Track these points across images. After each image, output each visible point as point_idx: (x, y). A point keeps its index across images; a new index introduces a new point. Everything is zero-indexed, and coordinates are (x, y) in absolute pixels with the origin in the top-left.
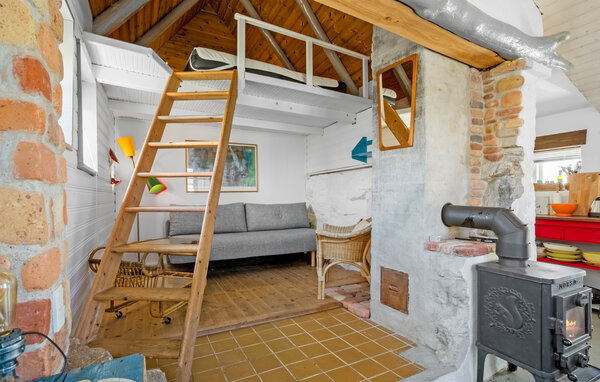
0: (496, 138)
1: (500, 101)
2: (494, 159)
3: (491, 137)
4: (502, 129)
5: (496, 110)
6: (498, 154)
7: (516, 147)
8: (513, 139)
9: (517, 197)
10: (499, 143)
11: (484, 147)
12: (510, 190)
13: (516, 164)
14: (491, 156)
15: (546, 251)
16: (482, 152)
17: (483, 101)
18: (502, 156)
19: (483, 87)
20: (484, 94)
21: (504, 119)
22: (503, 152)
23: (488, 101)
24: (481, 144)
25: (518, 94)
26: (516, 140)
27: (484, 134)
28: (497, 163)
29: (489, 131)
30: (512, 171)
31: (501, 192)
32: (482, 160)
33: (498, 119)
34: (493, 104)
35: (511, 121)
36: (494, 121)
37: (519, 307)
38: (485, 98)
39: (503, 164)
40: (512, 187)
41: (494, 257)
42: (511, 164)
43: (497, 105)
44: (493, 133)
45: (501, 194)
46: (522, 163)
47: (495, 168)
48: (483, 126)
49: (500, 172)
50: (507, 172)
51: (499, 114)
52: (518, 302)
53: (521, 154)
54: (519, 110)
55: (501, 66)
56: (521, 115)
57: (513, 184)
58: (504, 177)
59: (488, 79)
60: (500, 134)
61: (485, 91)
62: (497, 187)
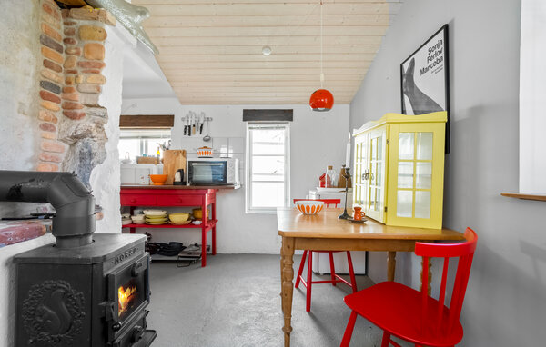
0: (76, 93)
1: (81, 49)
2: (73, 117)
3: (70, 90)
4: (84, 83)
5: (77, 59)
6: (79, 111)
7: (99, 107)
8: (94, 96)
9: (99, 163)
10: (80, 99)
11: (62, 101)
12: (91, 154)
13: (99, 126)
14: (70, 112)
15: (145, 217)
16: (59, 106)
17: (62, 43)
18: (84, 115)
19: (63, 27)
20: (64, 37)
21: (86, 72)
22: (85, 110)
23: (69, 46)
24: (59, 96)
25: (101, 48)
26: (97, 99)
27: (62, 84)
28: (78, 122)
29: (68, 82)
30: (94, 133)
31: (82, 157)
32: (59, 116)
33: (79, 70)
34: (73, 51)
35: (93, 76)
36: (75, 72)
37: (67, 302)
38: (65, 41)
39: (84, 124)
40: (93, 151)
41: (50, 239)
42: (93, 125)
43: (78, 53)
44: (73, 86)
45: (82, 159)
46: (105, 126)
47: (74, 128)
48: (61, 74)
49: (79, 133)
50: (88, 133)
51: (80, 65)
52: (66, 296)
53: (105, 116)
54: (101, 66)
55: (82, 9)
56: (104, 72)
57: (95, 147)
58: (86, 140)
59: (69, 20)
60: (81, 88)
61: (66, 33)
62: (78, 150)
